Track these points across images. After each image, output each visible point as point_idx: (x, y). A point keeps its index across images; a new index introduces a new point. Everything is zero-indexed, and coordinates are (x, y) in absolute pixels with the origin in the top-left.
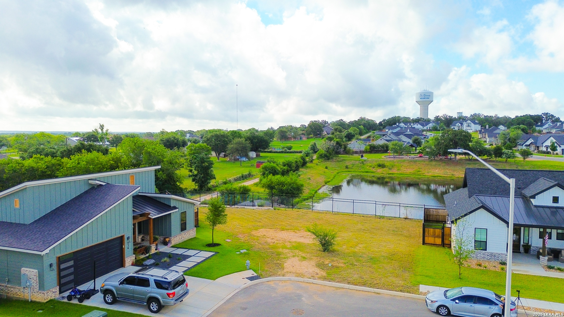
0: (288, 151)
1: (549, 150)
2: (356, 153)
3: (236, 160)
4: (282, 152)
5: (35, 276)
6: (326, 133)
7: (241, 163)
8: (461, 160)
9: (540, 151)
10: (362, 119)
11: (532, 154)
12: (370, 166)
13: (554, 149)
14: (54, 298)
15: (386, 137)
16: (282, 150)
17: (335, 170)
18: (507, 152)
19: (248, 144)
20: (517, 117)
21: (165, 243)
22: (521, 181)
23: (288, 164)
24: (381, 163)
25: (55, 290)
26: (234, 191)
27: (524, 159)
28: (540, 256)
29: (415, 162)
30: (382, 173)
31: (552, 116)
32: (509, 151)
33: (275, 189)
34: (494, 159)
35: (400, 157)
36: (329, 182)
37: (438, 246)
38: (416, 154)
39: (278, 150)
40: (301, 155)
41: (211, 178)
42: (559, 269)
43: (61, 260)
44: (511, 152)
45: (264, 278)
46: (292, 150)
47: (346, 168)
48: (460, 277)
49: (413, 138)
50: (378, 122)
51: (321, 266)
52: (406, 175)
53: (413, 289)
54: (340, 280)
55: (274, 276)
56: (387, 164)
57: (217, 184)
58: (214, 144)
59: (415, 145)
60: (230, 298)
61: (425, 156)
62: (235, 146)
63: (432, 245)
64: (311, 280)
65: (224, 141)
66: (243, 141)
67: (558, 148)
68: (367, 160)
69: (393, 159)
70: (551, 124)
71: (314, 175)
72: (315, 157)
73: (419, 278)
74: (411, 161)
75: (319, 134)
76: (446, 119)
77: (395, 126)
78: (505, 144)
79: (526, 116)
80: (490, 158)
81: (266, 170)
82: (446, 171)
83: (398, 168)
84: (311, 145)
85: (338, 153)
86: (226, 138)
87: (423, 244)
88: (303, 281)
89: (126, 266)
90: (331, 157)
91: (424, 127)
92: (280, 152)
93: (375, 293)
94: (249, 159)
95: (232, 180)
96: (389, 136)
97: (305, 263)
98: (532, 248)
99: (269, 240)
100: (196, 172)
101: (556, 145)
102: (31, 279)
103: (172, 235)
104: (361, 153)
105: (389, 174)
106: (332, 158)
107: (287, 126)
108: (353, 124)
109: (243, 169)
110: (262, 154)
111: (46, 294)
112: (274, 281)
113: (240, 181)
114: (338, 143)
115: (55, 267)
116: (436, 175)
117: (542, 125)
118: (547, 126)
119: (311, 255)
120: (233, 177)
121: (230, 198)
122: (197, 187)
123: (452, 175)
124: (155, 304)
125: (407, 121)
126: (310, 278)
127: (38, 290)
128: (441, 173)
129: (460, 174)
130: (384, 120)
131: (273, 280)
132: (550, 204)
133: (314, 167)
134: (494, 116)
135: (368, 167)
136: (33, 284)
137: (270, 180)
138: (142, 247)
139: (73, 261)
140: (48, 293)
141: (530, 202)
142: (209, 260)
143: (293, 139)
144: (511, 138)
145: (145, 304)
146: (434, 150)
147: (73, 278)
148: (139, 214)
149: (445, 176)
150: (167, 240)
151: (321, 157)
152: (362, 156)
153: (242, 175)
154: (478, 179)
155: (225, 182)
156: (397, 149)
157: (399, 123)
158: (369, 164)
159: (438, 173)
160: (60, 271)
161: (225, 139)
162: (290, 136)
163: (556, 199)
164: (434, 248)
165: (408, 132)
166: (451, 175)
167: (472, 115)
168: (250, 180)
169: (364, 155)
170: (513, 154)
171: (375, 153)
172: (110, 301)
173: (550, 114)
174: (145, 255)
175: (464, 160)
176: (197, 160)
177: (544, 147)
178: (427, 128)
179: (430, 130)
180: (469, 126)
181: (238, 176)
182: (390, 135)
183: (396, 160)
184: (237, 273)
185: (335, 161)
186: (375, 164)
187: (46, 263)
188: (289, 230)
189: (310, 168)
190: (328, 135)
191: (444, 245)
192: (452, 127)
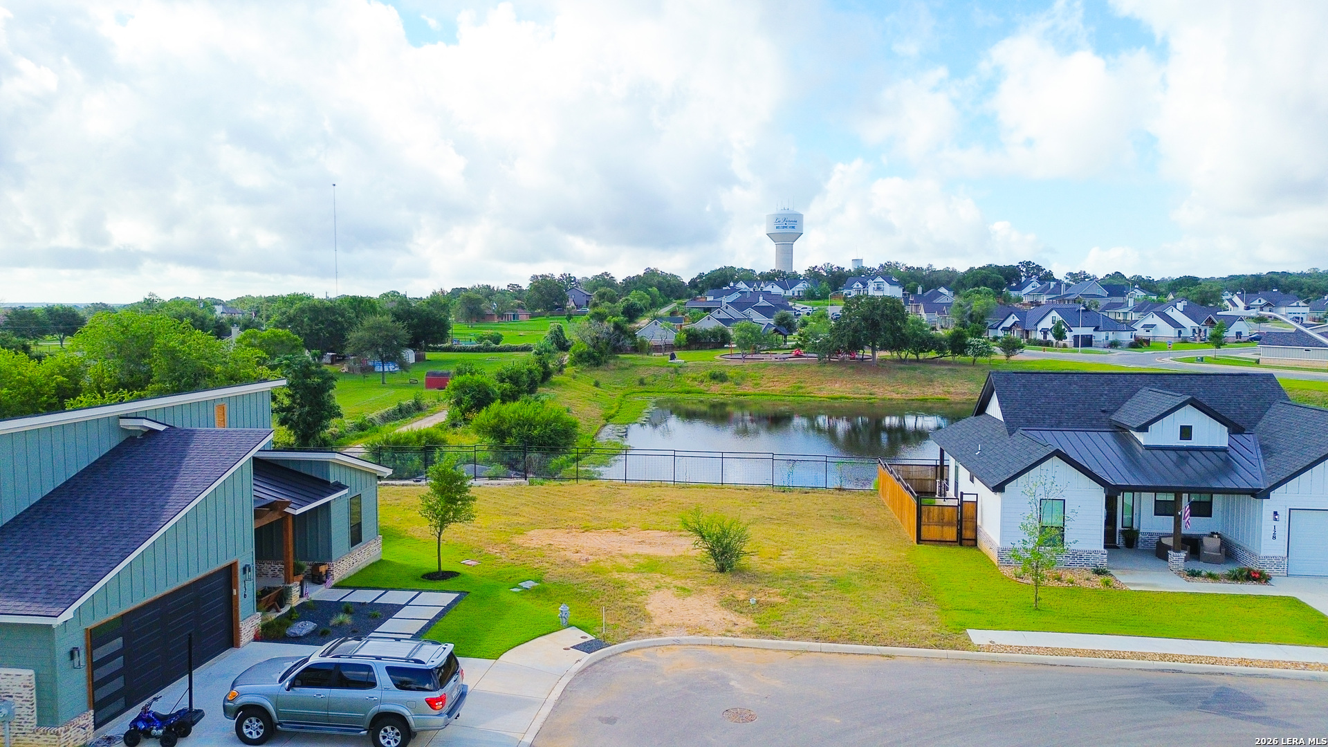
0: (493, 345)
1: (1050, 337)
2: (657, 349)
3: (367, 370)
4: (478, 350)
5: (25, 687)
6: (573, 304)
7: (383, 378)
8: (883, 360)
9: (1031, 339)
10: (651, 273)
11: (1022, 347)
12: (694, 379)
13: (1060, 335)
14: (83, 742)
15: (719, 313)
16: (477, 345)
17: (616, 388)
18: (976, 343)
19: (402, 331)
20: (971, 269)
21: (318, 578)
22: (1105, 397)
23: (510, 378)
24: (717, 371)
25: (84, 722)
26: (406, 443)
27: (1008, 357)
28: (1169, 552)
29: (789, 366)
30: (722, 394)
31: (1038, 268)
32: (979, 342)
33: (510, 434)
34: (950, 358)
35: (754, 356)
36: (611, 417)
37: (950, 543)
38: (785, 349)
39: (469, 346)
40: (530, 356)
41: (329, 413)
42: (1211, 576)
43: (96, 637)
44: (984, 344)
45: (615, 644)
46: (501, 344)
47: (640, 385)
48: (1036, 606)
49: (777, 315)
50: (687, 280)
51: (731, 604)
52: (774, 398)
53: (954, 639)
54: (793, 634)
55: (636, 638)
56: (730, 373)
57: (342, 430)
58: (308, 332)
59: (783, 329)
60: (561, 699)
61: (810, 355)
62: (367, 335)
63: (937, 543)
64: (728, 640)
65: (335, 323)
66: (386, 322)
67: (1068, 334)
68: (685, 365)
69: (740, 362)
70: (1039, 286)
71: (574, 401)
72: (567, 357)
73: (959, 617)
74: (781, 365)
75: (557, 307)
76: (831, 272)
77: (728, 288)
78: (963, 325)
79: (990, 268)
80: (941, 357)
81: (465, 393)
82: (856, 385)
83: (755, 382)
84: (551, 332)
85: (618, 350)
86: (339, 315)
87: (918, 543)
88: (710, 643)
89: (242, 644)
90: (603, 358)
91: (787, 291)
92: (472, 350)
93: (883, 656)
94: (403, 366)
95: (376, 419)
96: (725, 309)
97: (692, 601)
98: (1141, 535)
99: (570, 555)
100: (287, 402)
101: (1063, 327)
102: (11, 696)
103: (334, 557)
104: (670, 348)
105: (737, 395)
106: (605, 362)
107: (477, 287)
108: (635, 283)
109: (393, 391)
110: (429, 356)
111: (63, 735)
112: (641, 648)
113: (397, 422)
114: (617, 326)
115: (82, 658)
116: (837, 395)
117: (1020, 287)
118: (1029, 289)
119: (695, 582)
120: (379, 412)
121: (398, 462)
122: (293, 439)
123: (871, 394)
124: (393, 729)
125: (749, 277)
126: (724, 635)
127: (35, 727)
128: (846, 390)
129: (886, 392)
130: (700, 276)
131: (639, 646)
132: (1176, 441)
133: (568, 383)
134: (925, 267)
135: (688, 382)
136: (18, 711)
137: (497, 415)
138: (270, 592)
139: (121, 638)
140: (69, 730)
141: (1131, 440)
142: (452, 612)
143: (496, 317)
144: (974, 314)
145: (362, 732)
146: (828, 341)
147: (122, 685)
148: (263, 504)
149: (855, 396)
150: (323, 569)
151: (580, 358)
152: (673, 357)
153: (400, 405)
154: (1019, 394)
155: (361, 424)
156: (750, 338)
157: (736, 282)
158: (690, 375)
159: (840, 390)
160: (94, 666)
161: (337, 319)
162: (488, 312)
163: (1186, 432)
164: (943, 549)
165: (762, 302)
166: (867, 394)
167: (881, 265)
168: (421, 417)
169: (676, 353)
170: (987, 347)
171: (698, 349)
172: (255, 736)
173: (1034, 264)
174: (278, 611)
175: (890, 360)
176: (294, 371)
177: (1038, 333)
178: (793, 294)
179: (799, 299)
180: (879, 289)
181: (389, 408)
182: (727, 308)
183: (747, 364)
184: (544, 637)
185: (614, 370)
186: (704, 373)
187: (62, 649)
188: (600, 529)
189: (560, 385)
190: (577, 309)
191: (963, 541)
192: (845, 292)
